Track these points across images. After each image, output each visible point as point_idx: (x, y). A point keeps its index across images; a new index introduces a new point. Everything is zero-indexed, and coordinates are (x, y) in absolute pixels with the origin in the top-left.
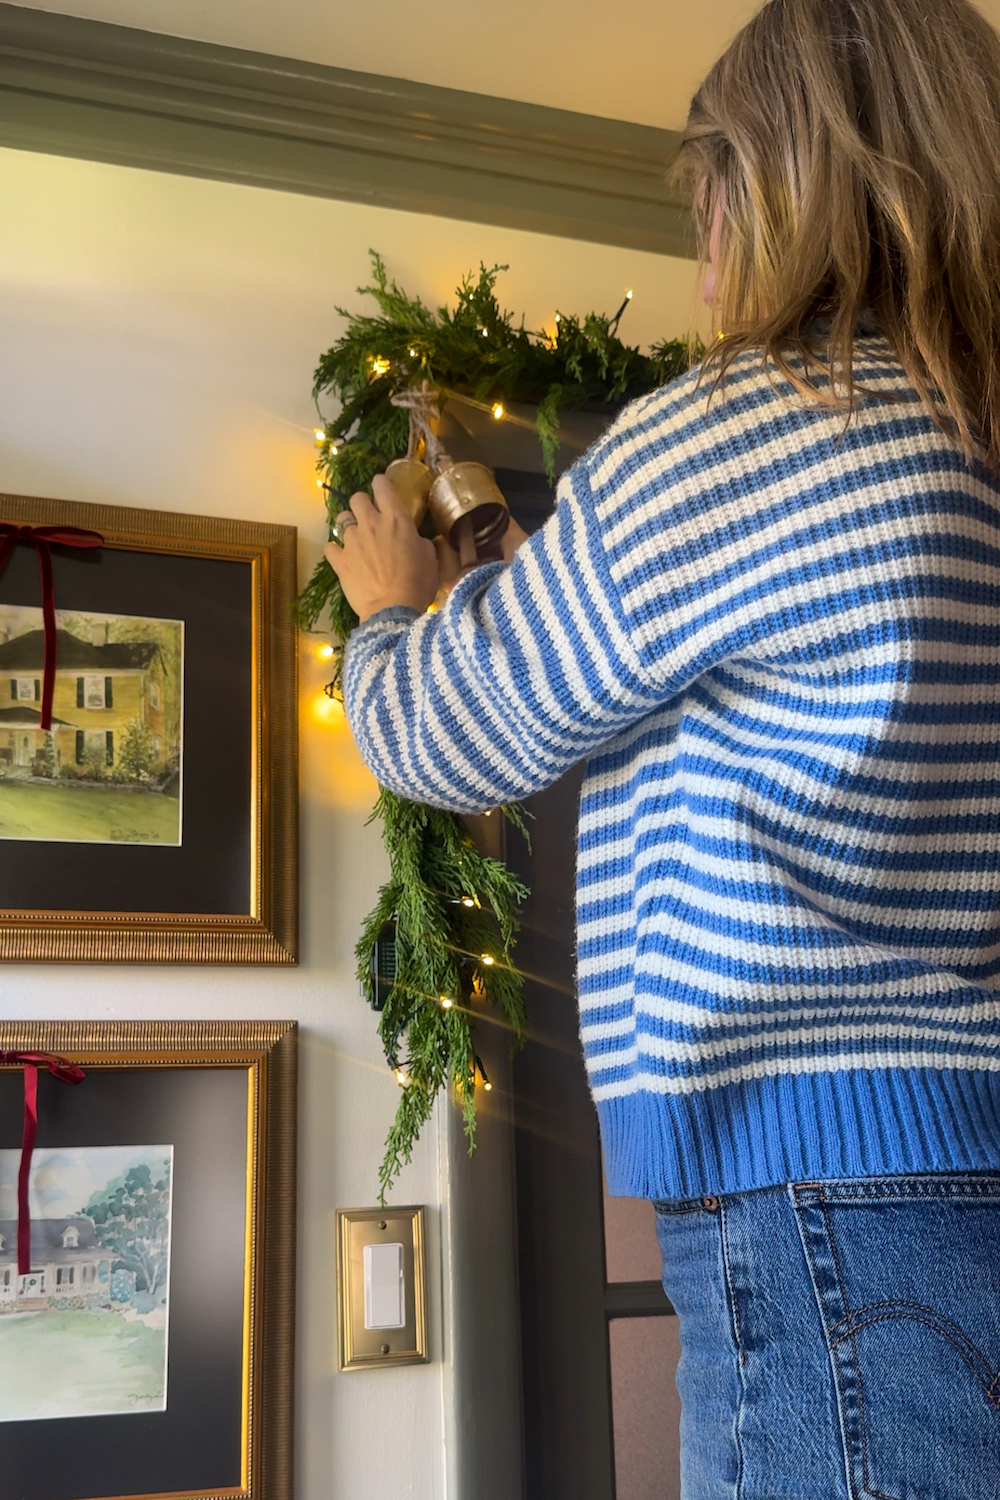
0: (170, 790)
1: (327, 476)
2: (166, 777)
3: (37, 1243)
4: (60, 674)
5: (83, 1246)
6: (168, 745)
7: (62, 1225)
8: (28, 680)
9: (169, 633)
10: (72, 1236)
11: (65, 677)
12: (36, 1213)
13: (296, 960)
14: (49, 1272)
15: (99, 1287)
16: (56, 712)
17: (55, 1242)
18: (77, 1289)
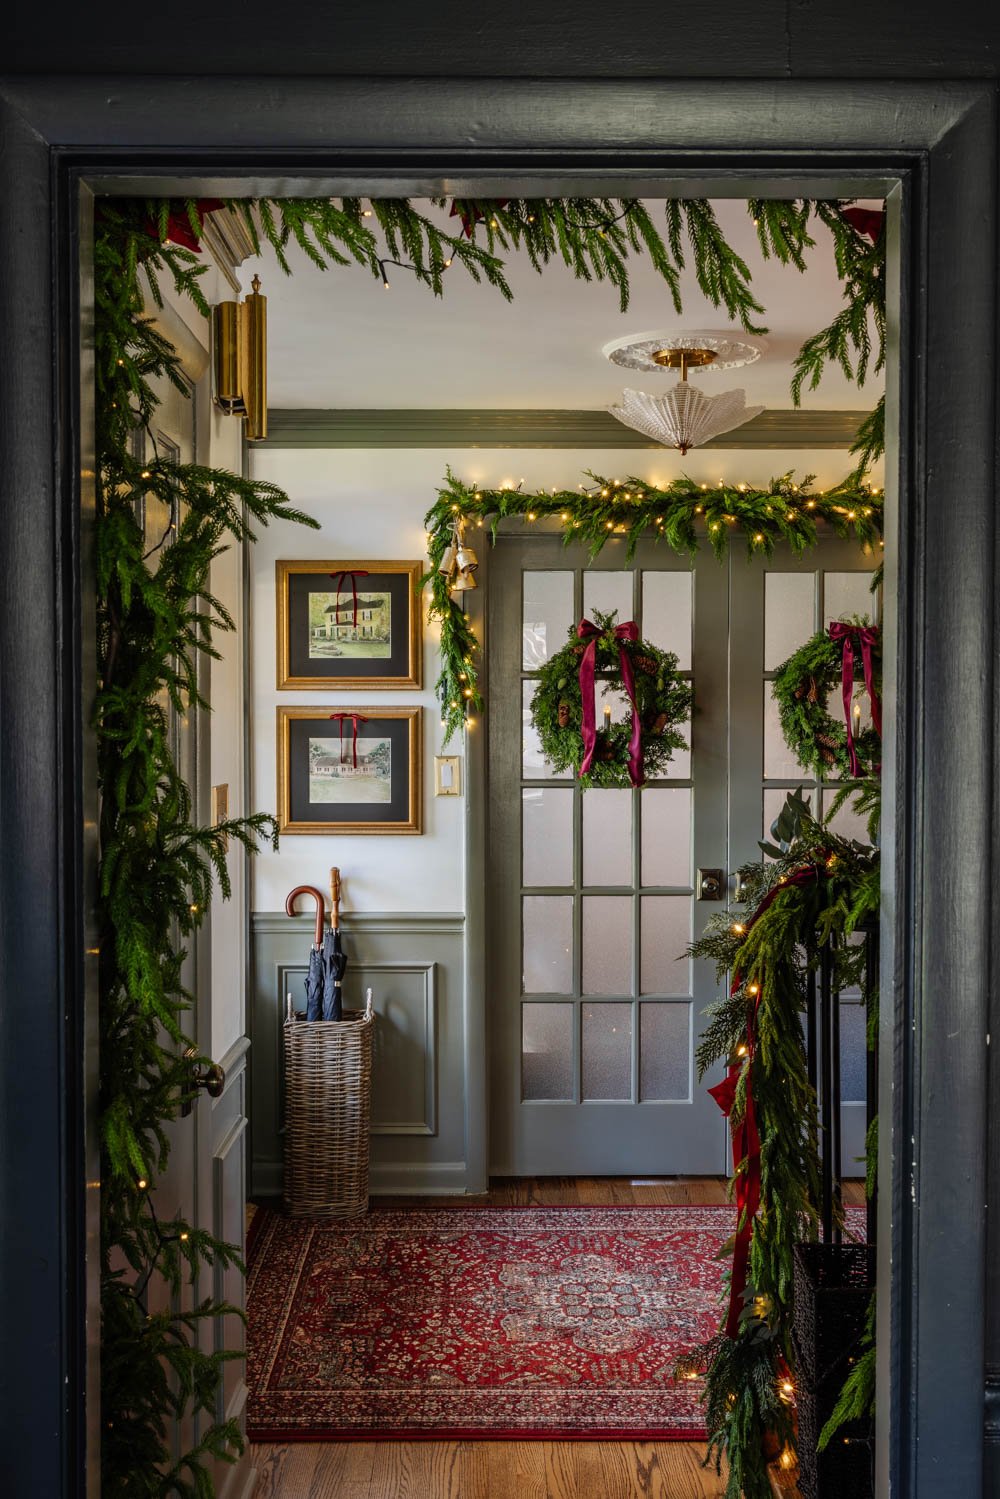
0: (388, 642)
1: (433, 532)
2: (386, 638)
3: (358, 761)
4: (358, 611)
5: (369, 762)
6: (387, 629)
7: (364, 757)
8: (350, 613)
9: (386, 596)
10: (367, 760)
11: (360, 611)
12: (357, 754)
13: (422, 688)
14: (362, 768)
15: (374, 773)
16: (358, 622)
17: (363, 761)
18: (368, 773)
